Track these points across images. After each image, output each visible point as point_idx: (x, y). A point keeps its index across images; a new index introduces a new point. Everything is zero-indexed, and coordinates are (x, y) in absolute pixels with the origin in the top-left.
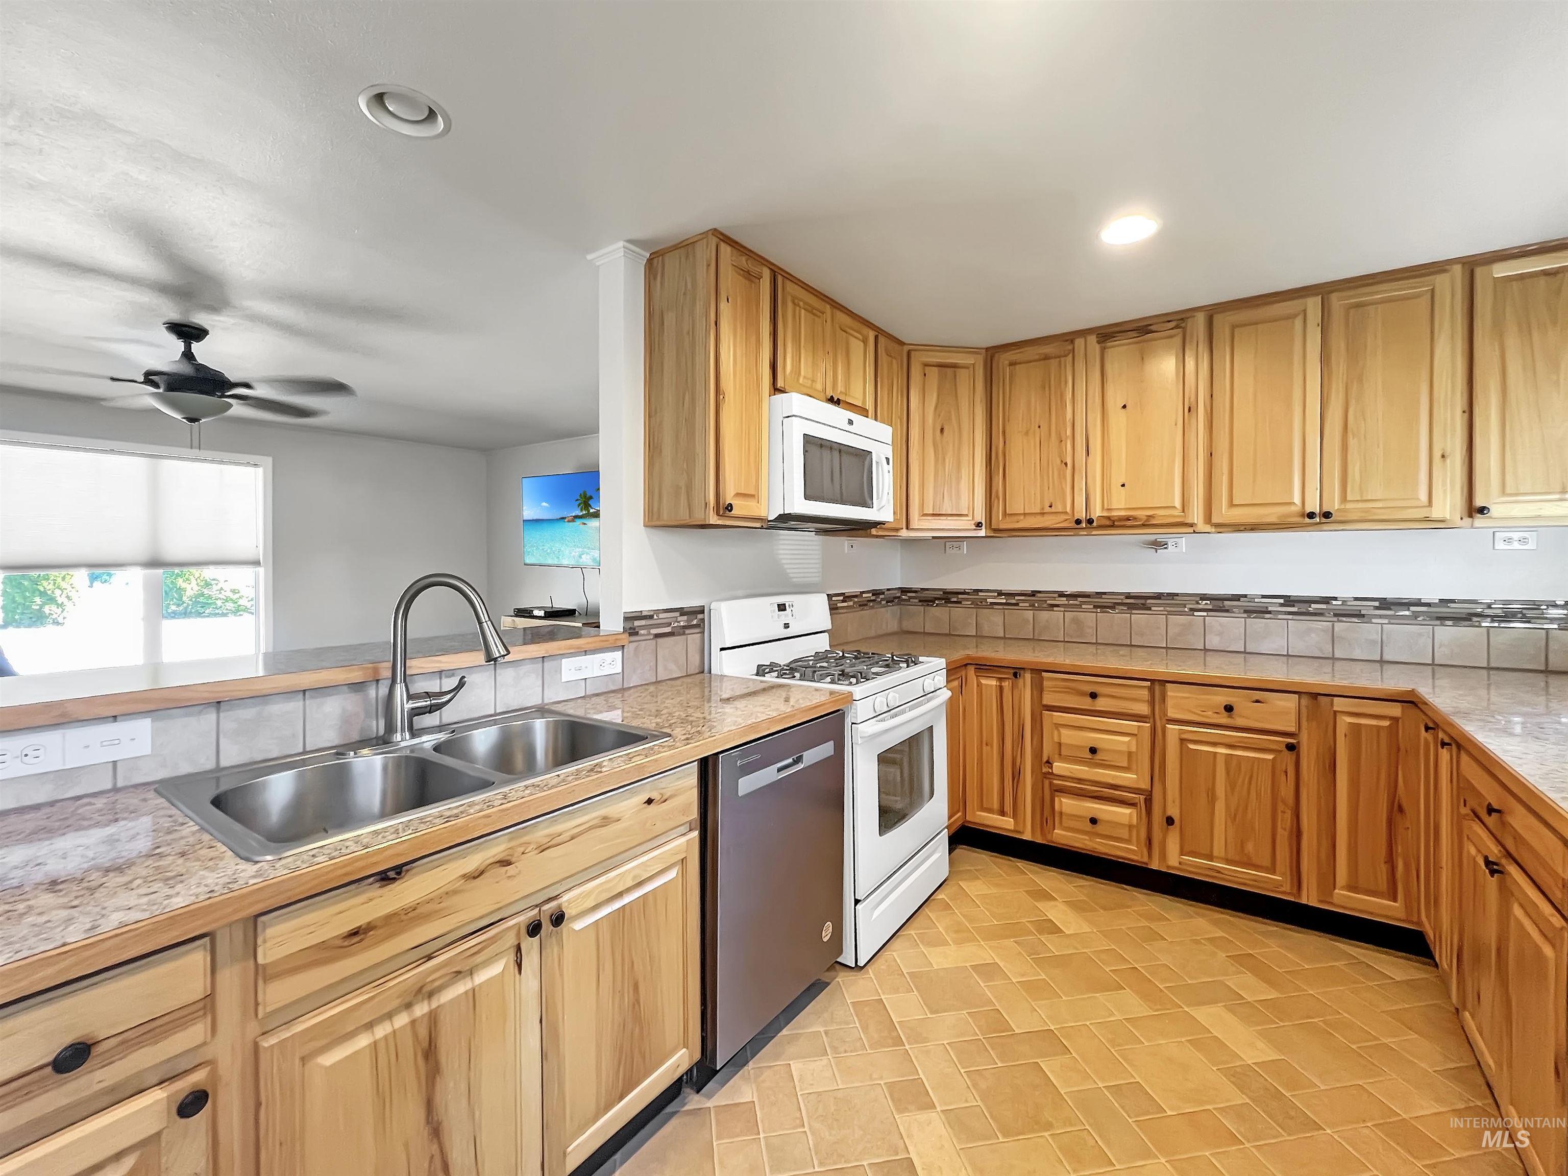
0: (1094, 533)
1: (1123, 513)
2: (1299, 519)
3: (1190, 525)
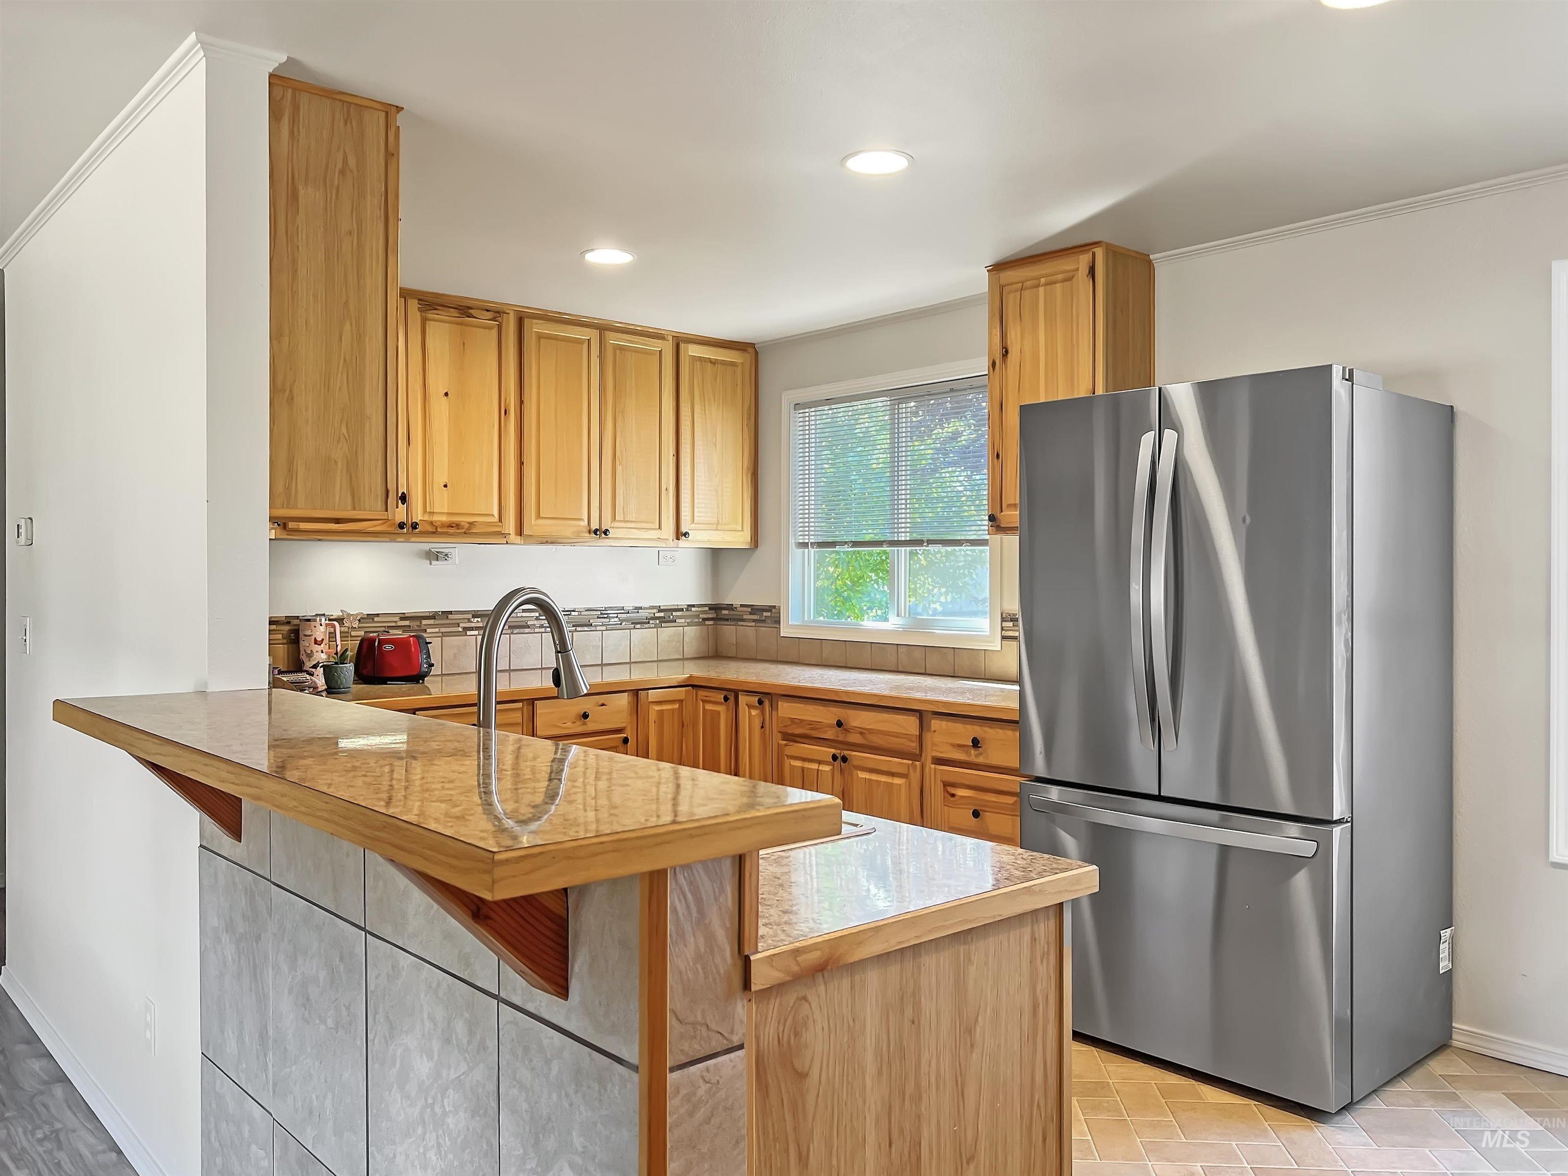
0: (413, 539)
1: (444, 519)
2: (588, 535)
3: (505, 535)
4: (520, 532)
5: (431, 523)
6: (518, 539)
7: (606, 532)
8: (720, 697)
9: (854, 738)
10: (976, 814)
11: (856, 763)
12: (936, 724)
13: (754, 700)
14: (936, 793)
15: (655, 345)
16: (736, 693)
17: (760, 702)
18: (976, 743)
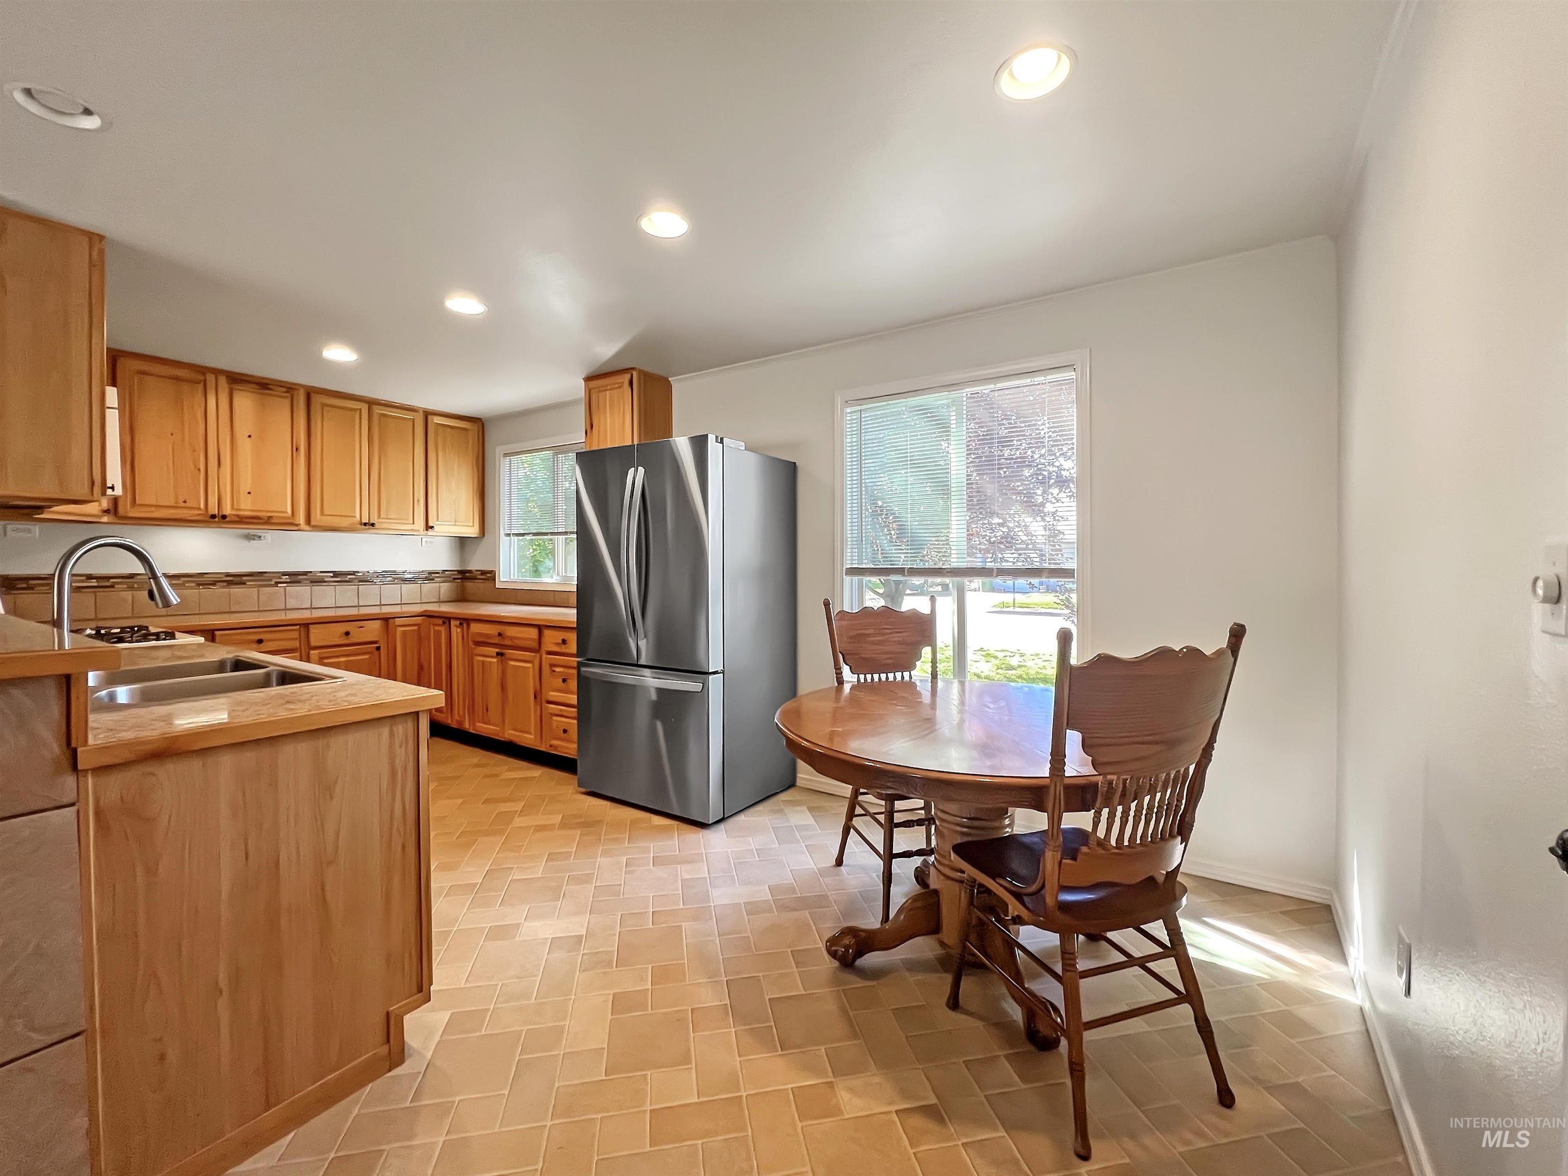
0: (226, 526)
1: (249, 513)
2: (359, 526)
3: (297, 525)
4: (308, 521)
5: (238, 516)
6: (307, 528)
7: (373, 525)
8: (440, 621)
9: (508, 642)
10: (564, 681)
11: (508, 656)
12: (547, 632)
13: (458, 623)
14: (545, 669)
15: (409, 416)
16: (449, 619)
17: (461, 624)
18: (564, 642)
